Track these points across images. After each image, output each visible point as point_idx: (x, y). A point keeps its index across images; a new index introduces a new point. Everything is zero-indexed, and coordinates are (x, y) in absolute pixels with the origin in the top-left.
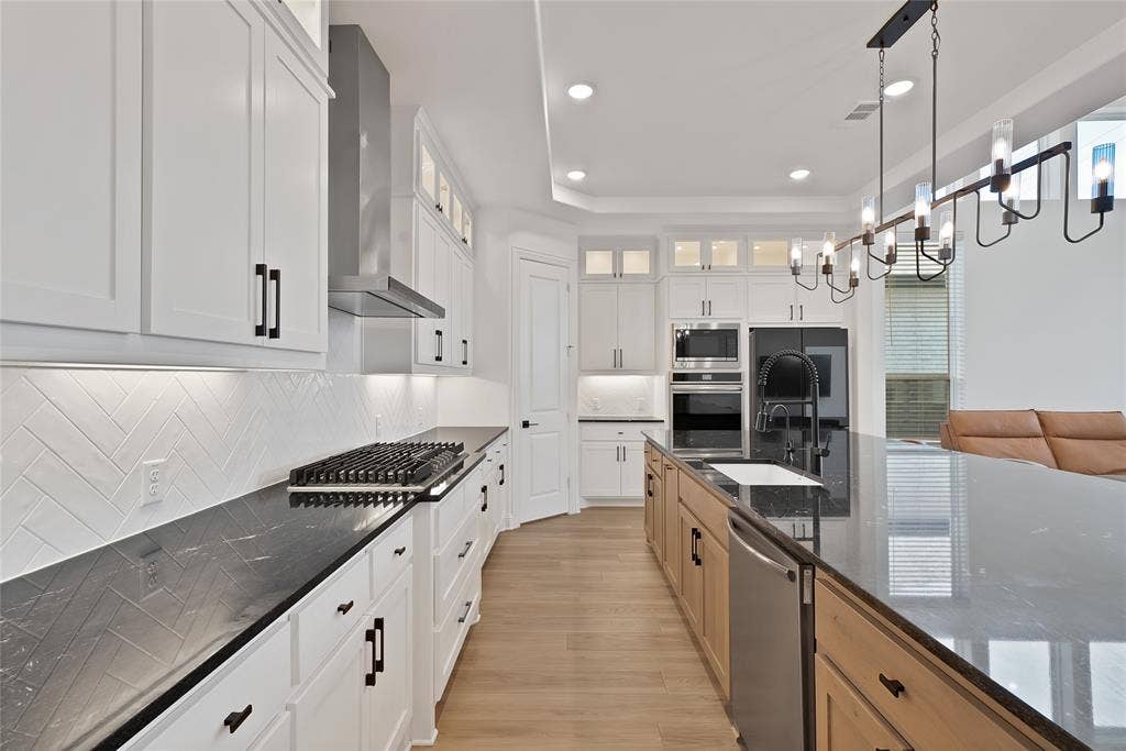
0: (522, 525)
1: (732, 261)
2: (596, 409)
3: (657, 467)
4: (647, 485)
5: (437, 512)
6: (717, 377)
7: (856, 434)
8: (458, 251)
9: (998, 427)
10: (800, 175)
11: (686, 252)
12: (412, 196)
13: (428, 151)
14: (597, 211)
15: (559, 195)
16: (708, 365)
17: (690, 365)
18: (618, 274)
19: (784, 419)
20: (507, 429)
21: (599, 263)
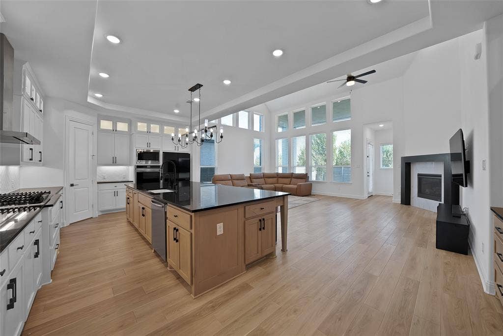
0: (70, 224)
1: (157, 131)
2: (105, 179)
3: (131, 195)
4: (127, 201)
5: (51, 211)
6: (152, 167)
7: (192, 182)
8: (38, 115)
9: (223, 178)
10: (176, 111)
11: (142, 127)
12: (21, 95)
13: (28, 78)
14: (107, 108)
15: (90, 100)
16: (150, 163)
17: (143, 163)
18: (115, 130)
19: (168, 179)
20: (63, 187)
21: (106, 125)
